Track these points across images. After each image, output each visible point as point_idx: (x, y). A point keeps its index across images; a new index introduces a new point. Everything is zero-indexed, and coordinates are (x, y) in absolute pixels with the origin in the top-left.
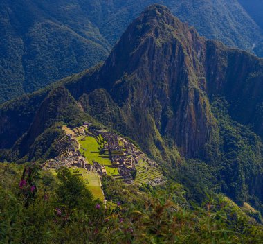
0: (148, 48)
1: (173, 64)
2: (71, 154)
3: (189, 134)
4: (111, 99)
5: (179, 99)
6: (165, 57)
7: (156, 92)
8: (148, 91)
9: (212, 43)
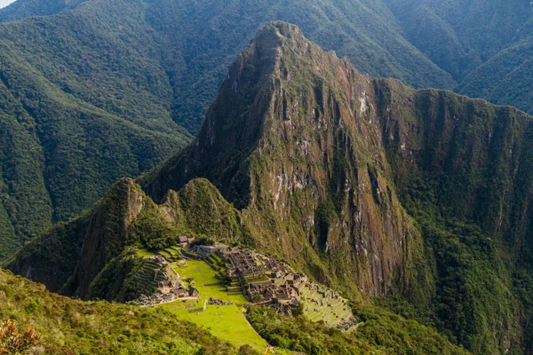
0: (273, 99)
1: (322, 125)
2: (166, 290)
3: (370, 251)
4: (220, 196)
5: (343, 187)
6: (306, 113)
7: (298, 178)
8: (284, 178)
9: (383, 83)
